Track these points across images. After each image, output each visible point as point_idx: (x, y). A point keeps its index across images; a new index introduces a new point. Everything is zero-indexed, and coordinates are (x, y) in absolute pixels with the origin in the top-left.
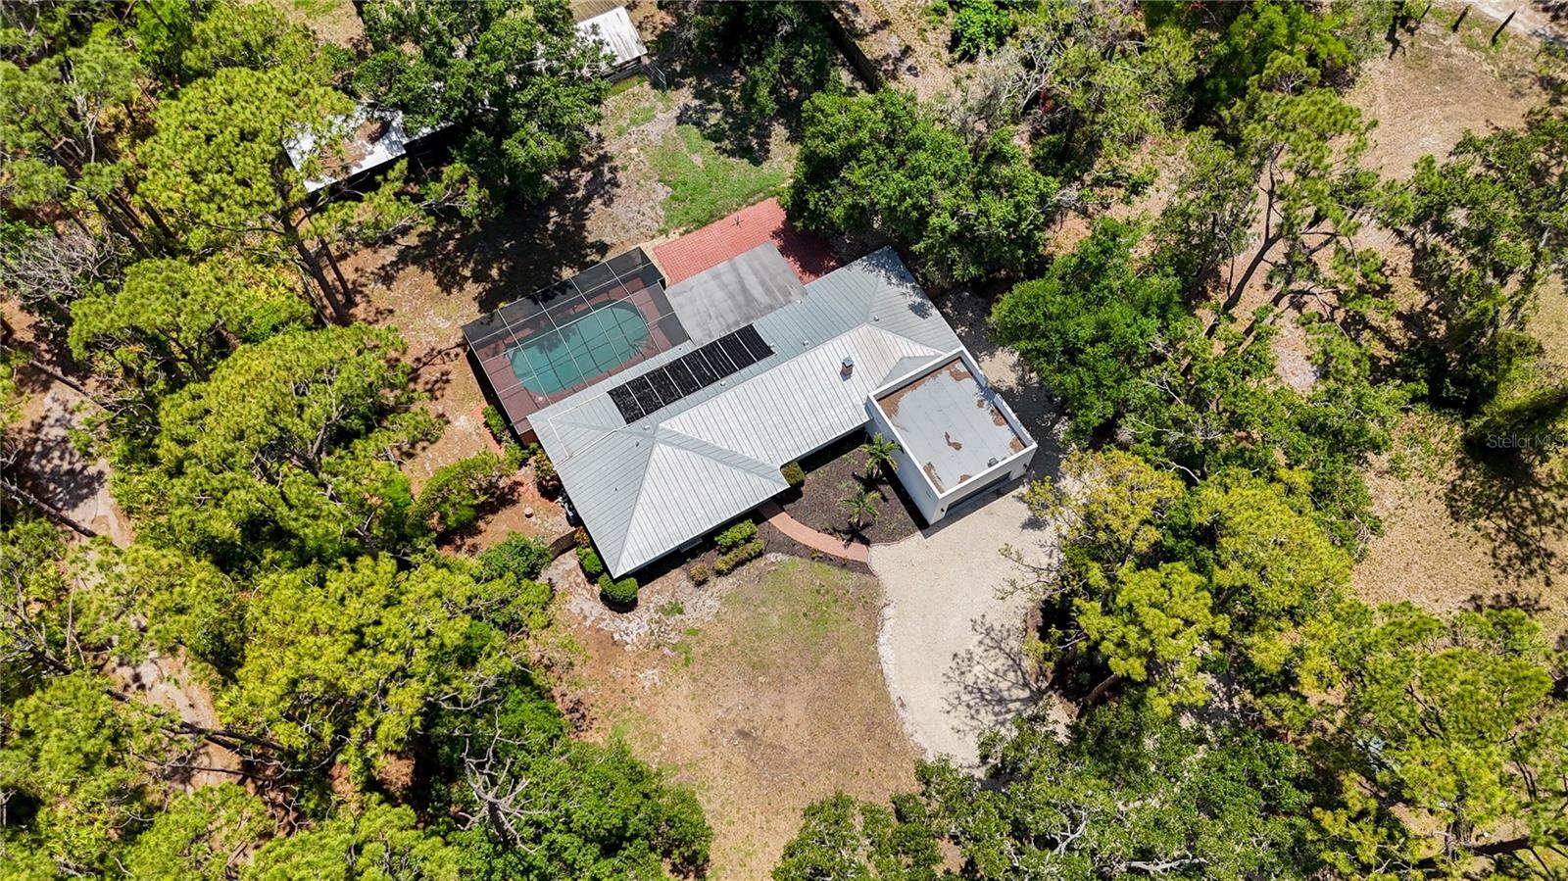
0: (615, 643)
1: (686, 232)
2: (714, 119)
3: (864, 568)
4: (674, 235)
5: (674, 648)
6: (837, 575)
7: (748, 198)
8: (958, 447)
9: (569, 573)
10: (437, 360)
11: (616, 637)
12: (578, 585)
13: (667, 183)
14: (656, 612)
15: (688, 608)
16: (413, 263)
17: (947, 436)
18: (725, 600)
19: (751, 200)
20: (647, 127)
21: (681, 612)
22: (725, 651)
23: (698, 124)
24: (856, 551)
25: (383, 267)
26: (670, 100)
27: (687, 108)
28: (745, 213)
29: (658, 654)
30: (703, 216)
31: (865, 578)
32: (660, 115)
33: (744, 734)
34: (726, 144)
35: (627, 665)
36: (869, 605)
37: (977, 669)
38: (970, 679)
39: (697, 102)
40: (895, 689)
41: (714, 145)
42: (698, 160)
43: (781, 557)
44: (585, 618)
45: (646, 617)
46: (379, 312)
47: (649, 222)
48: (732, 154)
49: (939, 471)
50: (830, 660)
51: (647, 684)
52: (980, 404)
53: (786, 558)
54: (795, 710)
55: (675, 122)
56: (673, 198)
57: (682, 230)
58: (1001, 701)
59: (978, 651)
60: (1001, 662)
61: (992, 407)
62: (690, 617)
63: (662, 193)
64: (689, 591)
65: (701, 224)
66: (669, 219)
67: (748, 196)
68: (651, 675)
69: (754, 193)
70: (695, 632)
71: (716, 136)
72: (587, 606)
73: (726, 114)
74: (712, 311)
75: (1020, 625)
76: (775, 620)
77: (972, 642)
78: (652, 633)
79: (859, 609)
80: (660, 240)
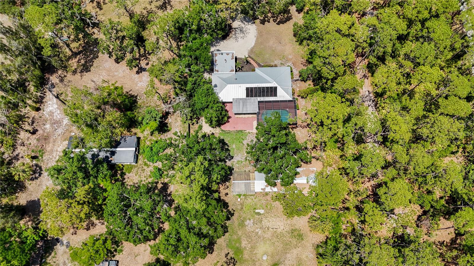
1: (245, 131)
3: (249, 56)
4: (247, 131)
5: (285, 59)
6: (254, 57)
7: (229, 132)
8: (225, 60)
9: (295, 77)
10: (303, 126)
12: (295, 75)
13: (243, 144)
15: (280, 63)
18: (273, 62)
20: (240, 160)
22: (277, 55)
23: (230, 155)
24: (249, 59)
26: (232, 164)
27: (229, 160)
28: (231, 129)
29: (287, 59)
30: (240, 132)
32: (236, 161)
33: (280, 43)
34: (226, 147)
35: (293, 60)
36: (252, 51)
37: (241, 36)
38: (243, 35)
39: (227, 160)
40: (255, 39)
41: (229, 148)
42: (234, 146)
45: (286, 64)
47: (251, 136)
48: (227, 144)
49: (231, 58)
50: (262, 46)
53: (260, 63)
54: (271, 43)
55: (234, 158)
56: (243, 140)
58: (241, 30)
59: (239, 38)
60: (237, 35)
61: (216, 63)
62: (280, 62)
64: (278, 65)
65: (241, 131)
66: (247, 135)
67: (229, 133)
68: (290, 57)
69: (227, 133)
70: (280, 59)
71: (227, 150)
72: (295, 71)
74: (251, 104)
75: (231, 38)
76: (267, 55)
77: (240, 39)
78: (287, 62)
79: (254, 51)
80: (251, 131)
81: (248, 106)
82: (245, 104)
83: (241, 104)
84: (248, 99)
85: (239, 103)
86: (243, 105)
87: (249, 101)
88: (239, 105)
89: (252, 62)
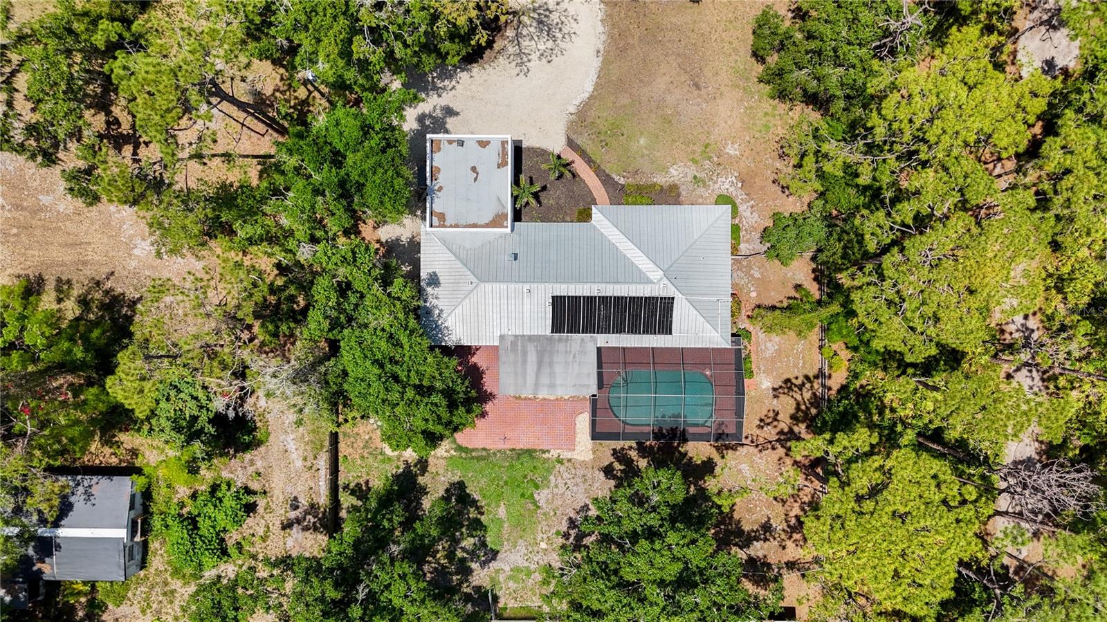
0: (743, 182)
1: (544, 452)
2: (468, 543)
3: (571, 143)
4: (554, 453)
5: (710, 158)
6: (590, 148)
7: (484, 456)
8: (474, 169)
9: (747, 241)
10: (761, 440)
11: (740, 185)
12: (746, 230)
13: (535, 503)
14: (709, 186)
15: (690, 178)
16: (743, 531)
17: (475, 179)
18: (665, 169)
19: (484, 453)
20: (522, 563)
21: (695, 177)
22: (682, 140)
23: (484, 544)
24: (569, 155)
25: (766, 540)
26: (492, 579)
27: (483, 564)
28: (495, 444)
29: (721, 160)
30: (525, 458)
31: (573, 137)
32: (507, 568)
33: (697, 87)
34: (473, 514)
35: (742, 165)
36: (581, 119)
37: (542, 47)
38: (550, 44)
39: (474, 566)
40: (596, 63)
41: (483, 518)
42: (502, 512)
43: (617, 178)
44: (752, 207)
45: (717, 186)
46: (784, 502)
47: (566, 475)
48: (474, 503)
49: (496, 159)
50: (625, 100)
51: (736, 146)
52: (440, 189)
53: (613, 176)
54: (661, 83)
55: (499, 556)
56: (537, 487)
57: (546, 455)
58: (540, 22)
59: (534, 57)
60: (525, 43)
61: (434, 182)
62: (692, 171)
63: (542, 496)
64: (684, 187)
65: (530, 453)
66: (549, 471)
67: (484, 458)
68: (732, 150)
69: (479, 459)
70: (693, 160)
71: (477, 525)
72: (748, 214)
73: (457, 542)
74: (570, 359)
75: (501, 59)
76: (642, 141)
77: (534, 64)
78: (718, 174)
79: (589, 120)
80: (566, 455)
81: (558, 369)
82: (546, 359)
83: (532, 357)
84: (560, 340)
85: (525, 353)
86: (540, 364)
87: (561, 347)
88: (525, 362)
89: (581, 167)
